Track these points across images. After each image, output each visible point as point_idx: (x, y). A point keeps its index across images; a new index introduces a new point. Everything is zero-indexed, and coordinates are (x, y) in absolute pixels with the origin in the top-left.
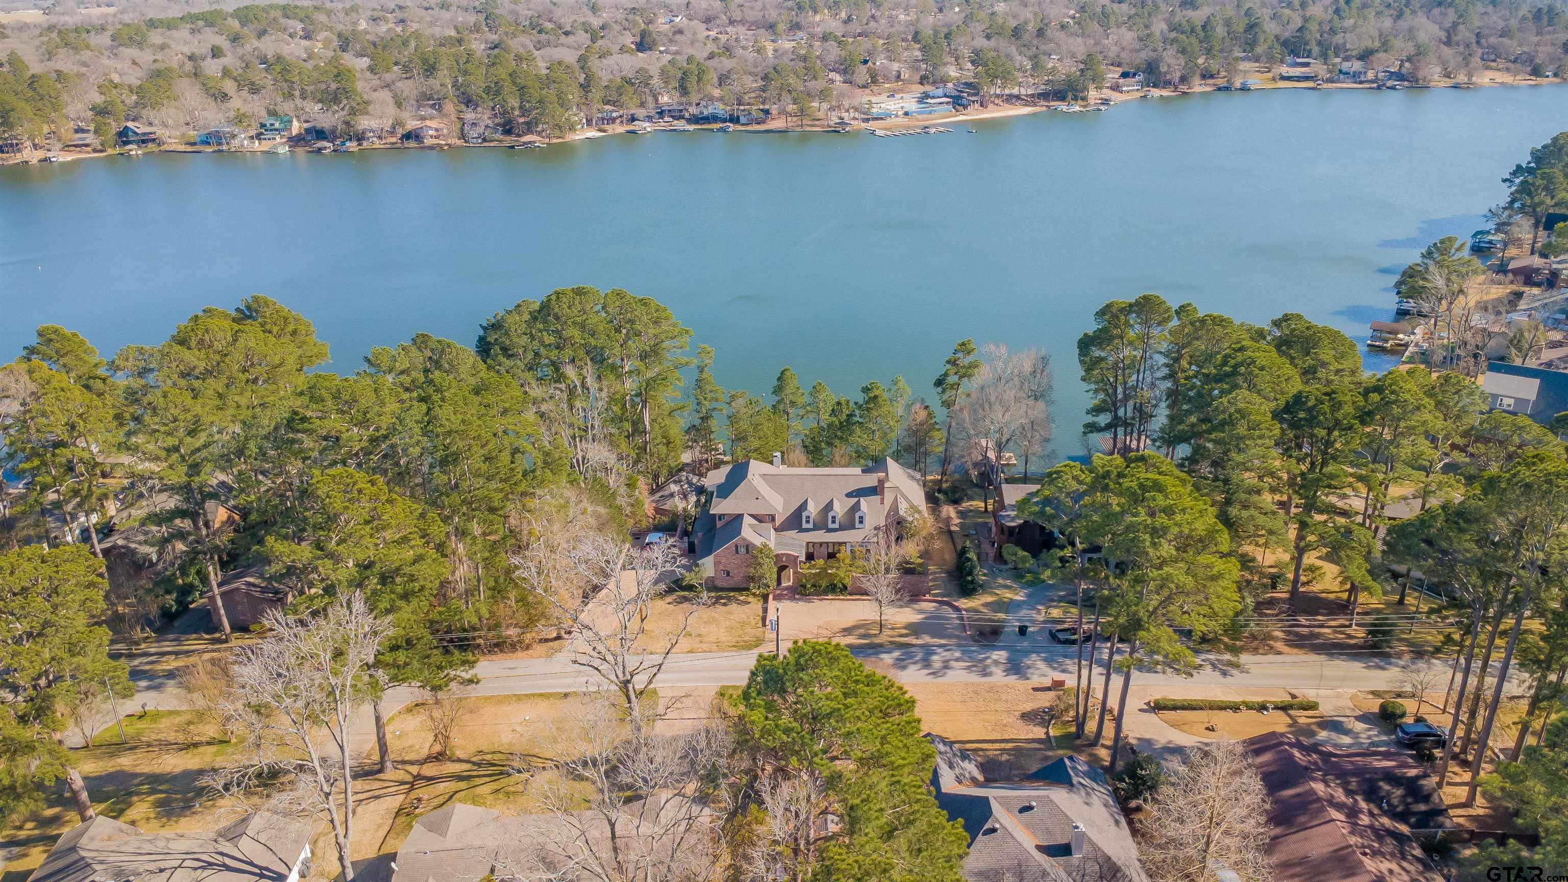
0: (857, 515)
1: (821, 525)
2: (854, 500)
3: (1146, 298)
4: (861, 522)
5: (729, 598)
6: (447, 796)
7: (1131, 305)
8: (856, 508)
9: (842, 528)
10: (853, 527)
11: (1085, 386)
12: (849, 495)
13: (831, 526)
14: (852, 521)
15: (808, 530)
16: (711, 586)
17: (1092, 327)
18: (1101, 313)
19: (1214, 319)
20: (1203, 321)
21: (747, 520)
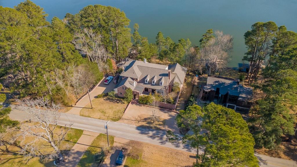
0: (160, 82)
1: (150, 83)
2: (161, 77)
3: (269, 23)
4: (161, 84)
5: (120, 101)
6: (7, 160)
7: (264, 24)
8: (160, 80)
9: (156, 85)
10: (159, 85)
11: (246, 46)
12: (160, 75)
13: (153, 84)
14: (159, 83)
15: (146, 84)
16: (116, 96)
17: (250, 30)
18: (254, 25)
19: (290, 33)
20: (286, 34)
21: (129, 79)
